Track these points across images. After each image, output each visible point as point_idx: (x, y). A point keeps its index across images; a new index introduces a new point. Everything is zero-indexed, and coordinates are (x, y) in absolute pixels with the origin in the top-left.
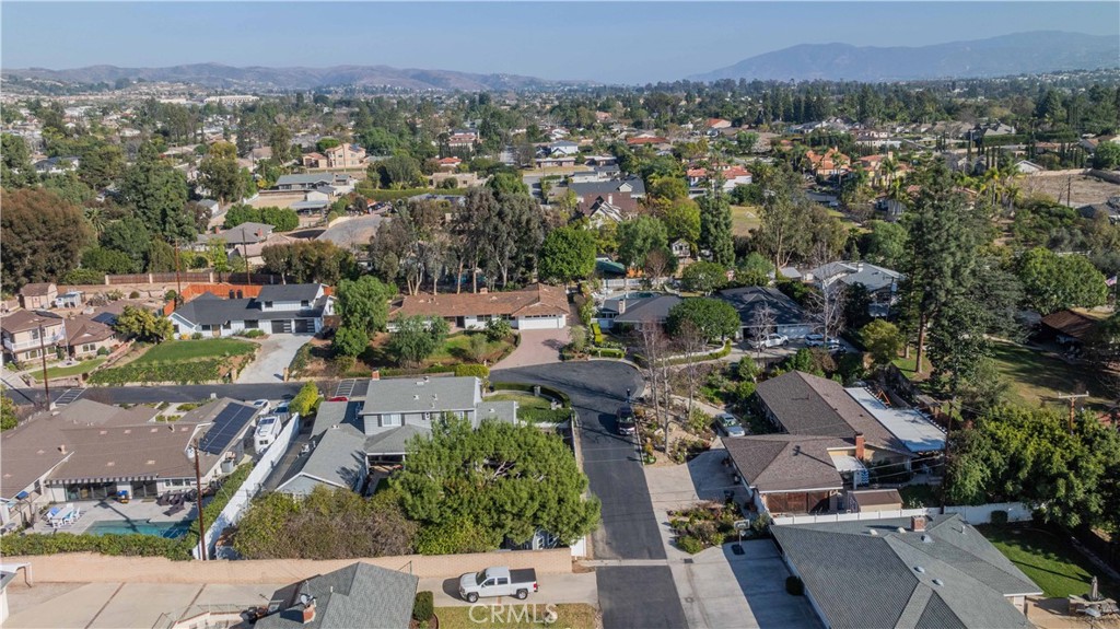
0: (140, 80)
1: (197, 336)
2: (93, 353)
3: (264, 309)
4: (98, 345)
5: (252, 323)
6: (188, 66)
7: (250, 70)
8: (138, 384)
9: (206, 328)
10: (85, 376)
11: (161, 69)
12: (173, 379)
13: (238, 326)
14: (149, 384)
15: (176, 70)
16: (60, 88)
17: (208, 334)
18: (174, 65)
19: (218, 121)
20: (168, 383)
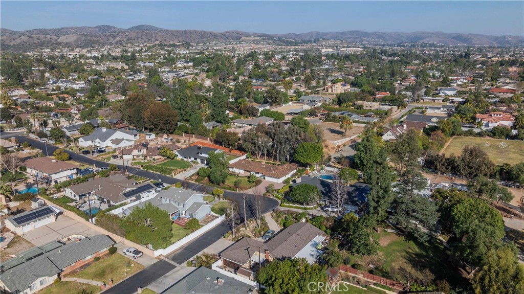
0: (323, 39)
1: (182, 160)
2: (152, 159)
3: (200, 155)
4: (153, 157)
5: (196, 159)
6: (348, 32)
7: (375, 33)
8: (152, 171)
9: (185, 158)
10: (142, 166)
11: (337, 33)
12: (160, 172)
13: (192, 159)
14: (155, 172)
15: (343, 33)
16: (293, 42)
17: (185, 159)
18: (342, 31)
19: (327, 62)
20: (159, 173)
